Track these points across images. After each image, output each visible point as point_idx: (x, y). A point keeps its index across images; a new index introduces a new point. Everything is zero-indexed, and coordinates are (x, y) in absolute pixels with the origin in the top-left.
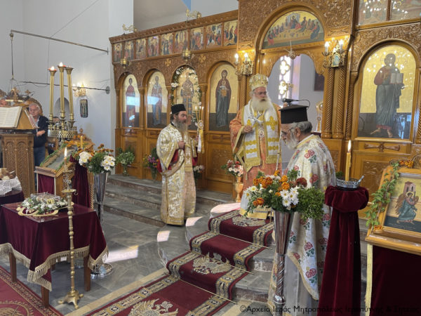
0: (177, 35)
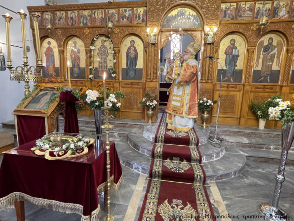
0: (95, 12)
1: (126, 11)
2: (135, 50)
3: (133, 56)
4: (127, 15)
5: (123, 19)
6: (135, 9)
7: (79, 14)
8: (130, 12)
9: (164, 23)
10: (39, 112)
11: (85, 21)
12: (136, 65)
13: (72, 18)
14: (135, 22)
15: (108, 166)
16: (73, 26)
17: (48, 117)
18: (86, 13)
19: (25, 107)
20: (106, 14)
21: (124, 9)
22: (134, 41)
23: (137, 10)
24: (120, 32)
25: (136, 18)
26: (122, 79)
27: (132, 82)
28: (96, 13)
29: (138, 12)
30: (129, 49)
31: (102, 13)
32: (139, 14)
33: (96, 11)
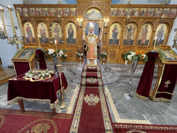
1: (66, 9)
2: (72, 29)
3: (71, 32)
4: (67, 12)
5: (66, 14)
6: (71, 8)
7: (42, 10)
8: (69, 10)
9: (85, 16)
10: (26, 60)
11: (46, 14)
12: (73, 37)
13: (39, 12)
14: (71, 16)
15: (61, 83)
16: (40, 16)
17: (30, 62)
18: (46, 9)
19: (18, 58)
20: (56, 11)
21: (65, 8)
22: (71, 25)
23: (72, 9)
24: (64, 20)
25: (72, 13)
26: (67, 43)
27: (71, 45)
28: (51, 10)
29: (73, 10)
30: (69, 29)
31: (54, 10)
32: (73, 11)
33: (51, 8)
